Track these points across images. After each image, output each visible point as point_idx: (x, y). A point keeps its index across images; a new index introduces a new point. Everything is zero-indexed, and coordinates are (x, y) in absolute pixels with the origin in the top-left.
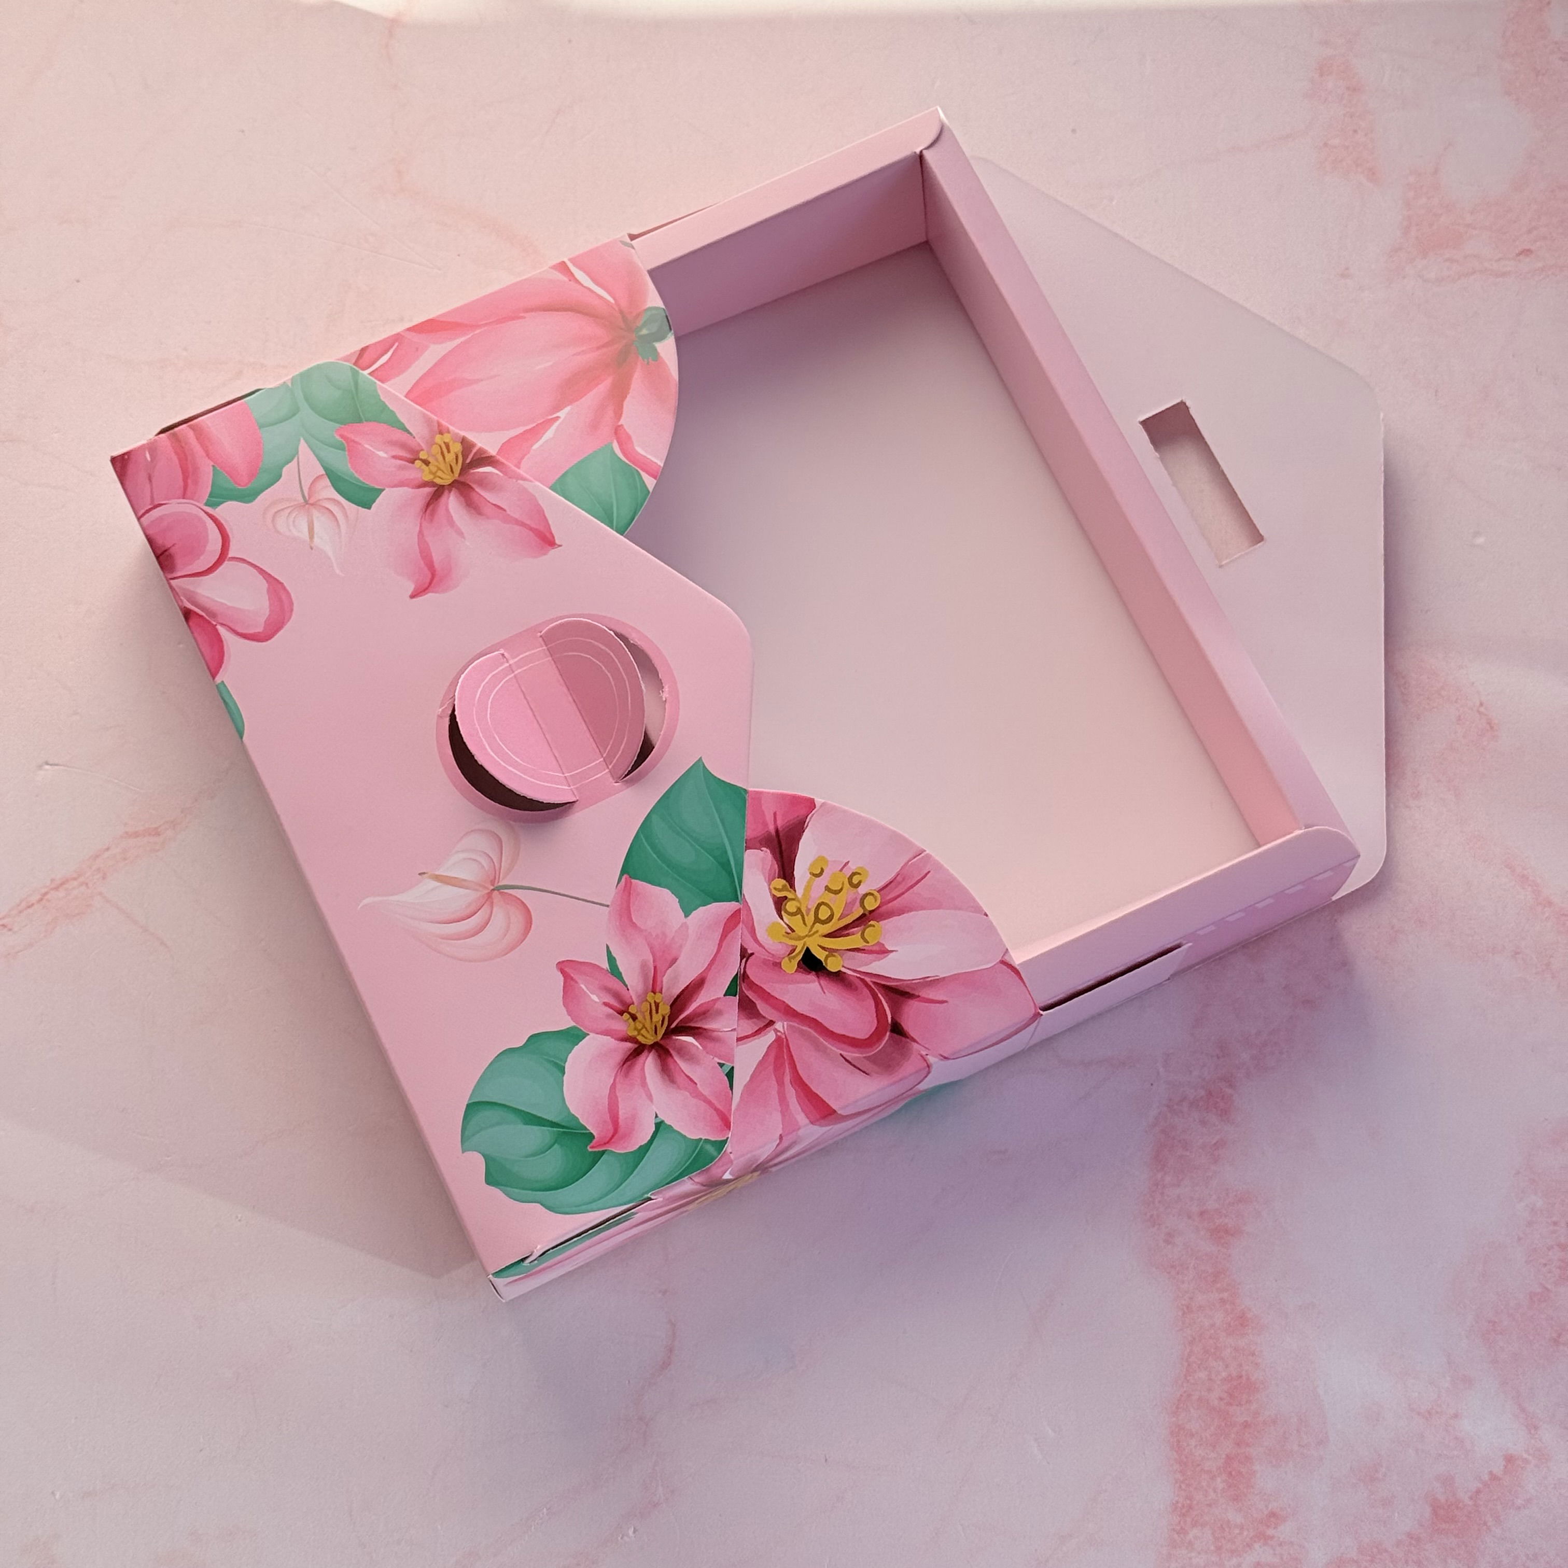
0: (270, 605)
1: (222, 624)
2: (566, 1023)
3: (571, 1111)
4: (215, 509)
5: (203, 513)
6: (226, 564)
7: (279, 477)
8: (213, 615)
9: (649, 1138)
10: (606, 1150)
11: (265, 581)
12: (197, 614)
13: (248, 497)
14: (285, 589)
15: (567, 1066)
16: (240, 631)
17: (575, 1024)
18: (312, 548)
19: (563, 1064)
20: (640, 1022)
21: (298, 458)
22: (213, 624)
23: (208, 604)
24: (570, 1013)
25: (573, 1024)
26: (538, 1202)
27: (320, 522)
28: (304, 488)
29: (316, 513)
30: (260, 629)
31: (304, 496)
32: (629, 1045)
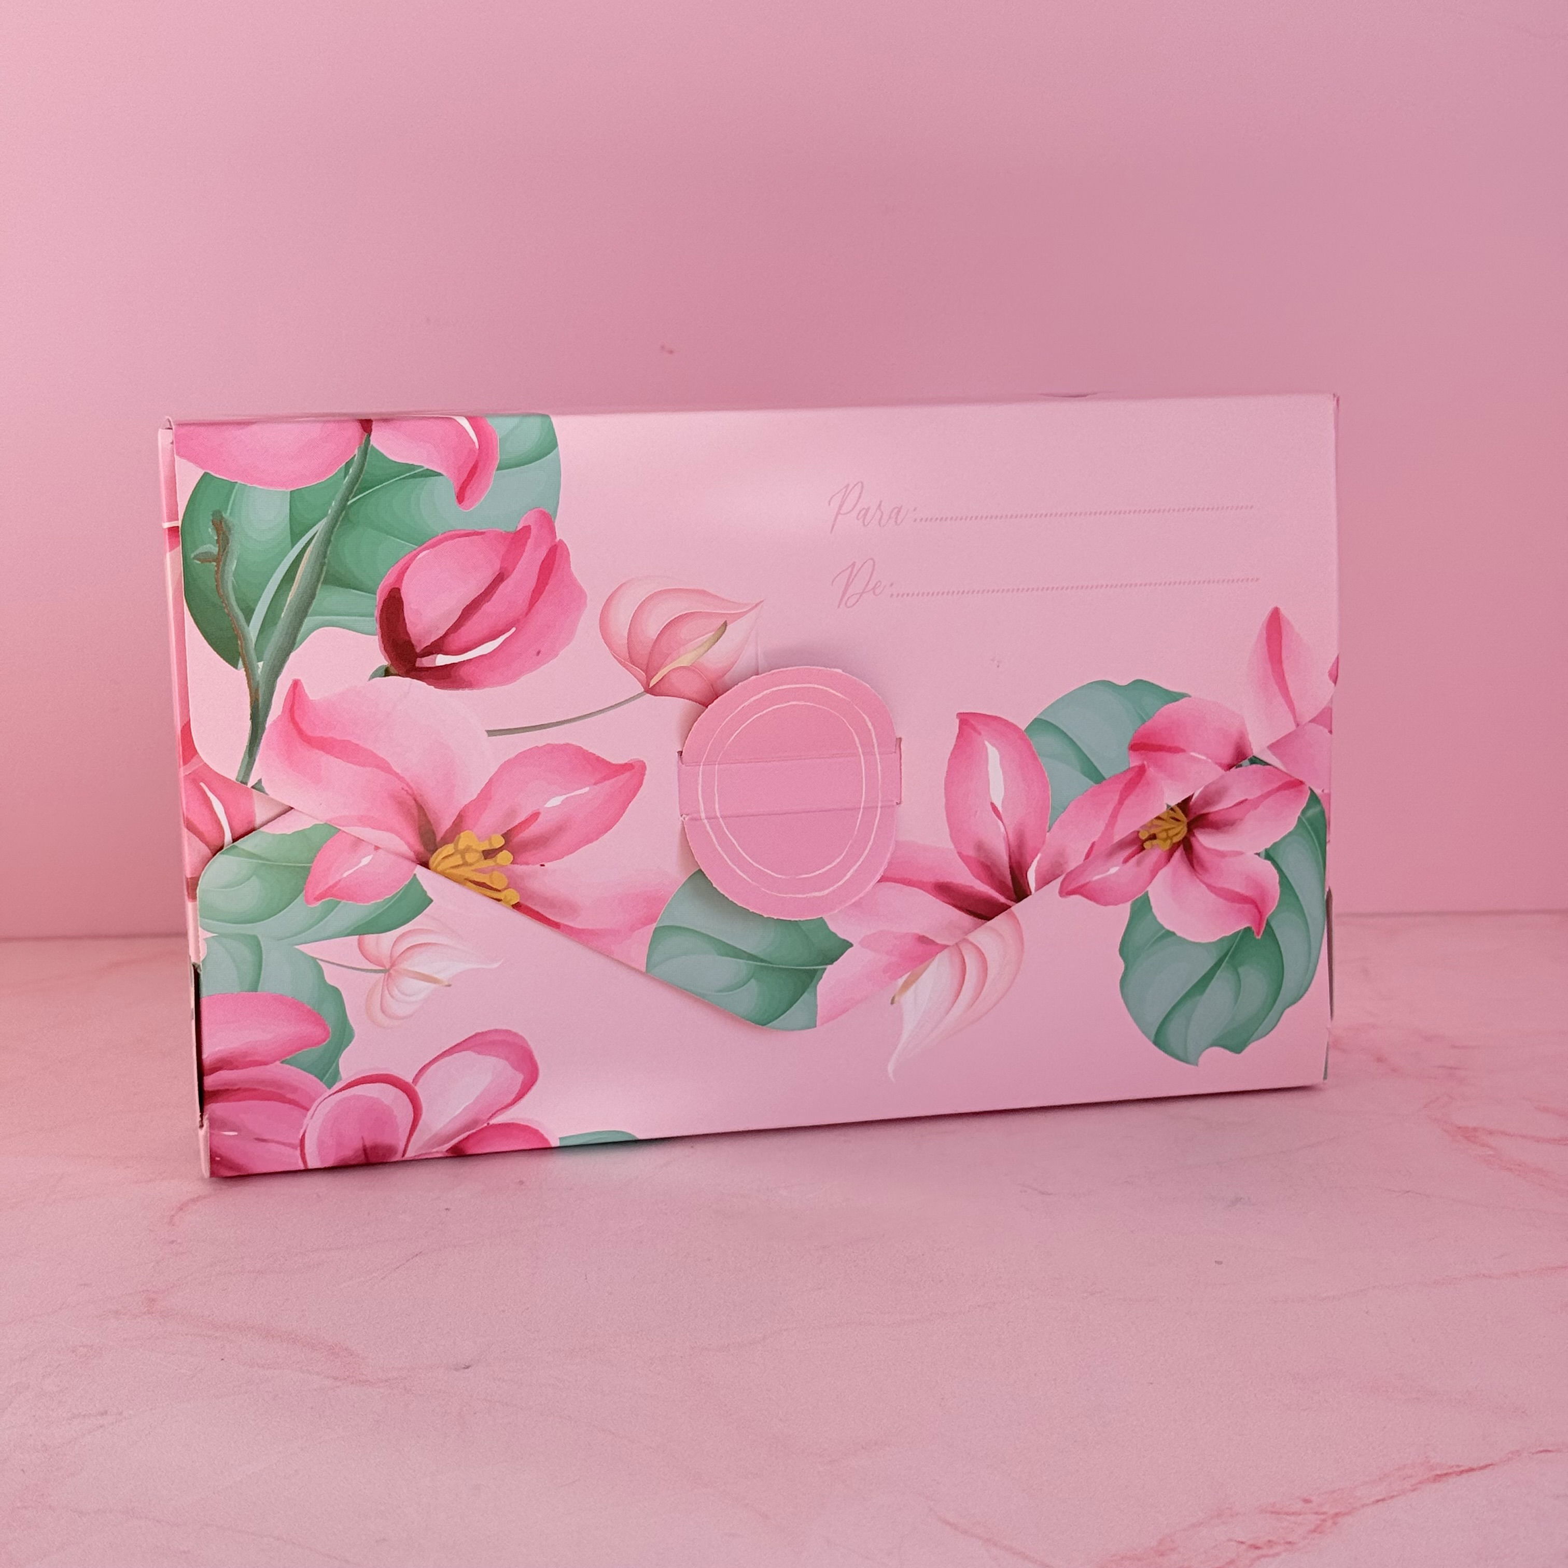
0: (497, 1056)
1: (491, 1117)
2: (1124, 911)
3: (1214, 940)
4: (341, 1080)
5: (340, 1093)
6: (418, 1089)
7: (336, 991)
8: (475, 1122)
9: (1275, 871)
10: (1267, 920)
11: (464, 1053)
12: (464, 1140)
13: (344, 1035)
14: (482, 1034)
15: (1168, 927)
16: (509, 1100)
17: (1130, 902)
18: (449, 986)
19: (1164, 931)
20: (1160, 832)
21: (322, 960)
22: (486, 1127)
23: (457, 1125)
24: (1115, 903)
25: (1128, 905)
26: (1285, 1009)
27: (420, 963)
28: (366, 967)
29: (405, 965)
30: (520, 1078)
31: (375, 971)
32: (1178, 854)
